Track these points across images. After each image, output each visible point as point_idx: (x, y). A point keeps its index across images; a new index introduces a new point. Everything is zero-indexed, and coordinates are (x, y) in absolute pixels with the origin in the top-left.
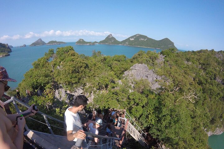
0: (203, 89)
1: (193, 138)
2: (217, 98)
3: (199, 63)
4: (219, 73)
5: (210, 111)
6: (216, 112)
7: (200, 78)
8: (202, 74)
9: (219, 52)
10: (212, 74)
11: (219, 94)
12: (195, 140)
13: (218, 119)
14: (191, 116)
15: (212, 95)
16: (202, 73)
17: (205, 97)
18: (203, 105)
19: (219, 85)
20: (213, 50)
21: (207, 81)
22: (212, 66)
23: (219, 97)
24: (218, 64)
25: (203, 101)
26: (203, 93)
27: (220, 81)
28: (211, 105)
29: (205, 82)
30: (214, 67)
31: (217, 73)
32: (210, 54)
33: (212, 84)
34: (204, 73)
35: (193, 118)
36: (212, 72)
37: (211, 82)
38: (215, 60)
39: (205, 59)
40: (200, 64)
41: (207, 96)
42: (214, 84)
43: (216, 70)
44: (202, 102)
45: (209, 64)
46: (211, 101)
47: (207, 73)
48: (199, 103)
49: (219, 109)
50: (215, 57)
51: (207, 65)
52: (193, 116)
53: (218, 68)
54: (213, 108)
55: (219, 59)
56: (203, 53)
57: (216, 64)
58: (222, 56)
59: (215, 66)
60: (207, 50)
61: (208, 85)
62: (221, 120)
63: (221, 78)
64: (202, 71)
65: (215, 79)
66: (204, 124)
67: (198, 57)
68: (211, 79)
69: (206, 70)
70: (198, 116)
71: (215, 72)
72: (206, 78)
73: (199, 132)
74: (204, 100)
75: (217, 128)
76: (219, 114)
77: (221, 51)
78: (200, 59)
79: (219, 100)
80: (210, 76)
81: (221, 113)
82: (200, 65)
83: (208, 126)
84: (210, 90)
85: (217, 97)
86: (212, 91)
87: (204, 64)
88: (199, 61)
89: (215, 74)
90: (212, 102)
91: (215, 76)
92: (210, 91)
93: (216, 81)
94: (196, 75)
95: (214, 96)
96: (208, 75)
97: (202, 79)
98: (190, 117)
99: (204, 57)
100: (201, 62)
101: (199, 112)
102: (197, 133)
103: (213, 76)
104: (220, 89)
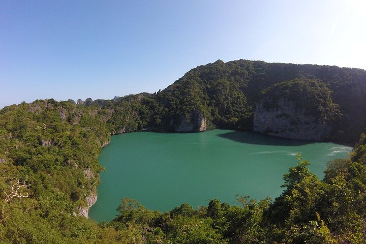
0: (33, 168)
1: (72, 236)
2: (58, 167)
3: (7, 130)
4: (43, 132)
5: (61, 189)
6: (69, 184)
7: (17, 153)
8: (18, 146)
9: (33, 103)
10: (33, 139)
11: (57, 160)
12: (76, 236)
13: (79, 189)
14: (41, 215)
15: (49, 167)
16: (18, 144)
17: (41, 177)
18: (46, 188)
19: (51, 150)
20: (24, 102)
21: (30, 154)
22: (30, 128)
23: (60, 163)
24: (38, 121)
25: (43, 183)
26: (35, 172)
27: (49, 142)
28: (56, 180)
29: (29, 156)
30: (34, 128)
31: (40, 134)
32: (21, 110)
33: (40, 153)
34: (21, 144)
35: (46, 215)
36: (32, 137)
37: (36, 150)
38: (31, 116)
39: (15, 120)
40: (9, 131)
41: (43, 173)
42: (42, 151)
43: (37, 131)
44: (42, 185)
45: (23, 127)
46: (52, 175)
47: (26, 141)
48: (40, 189)
49: (70, 178)
50: (29, 113)
51: (21, 128)
52: (44, 213)
53: (38, 127)
54: (62, 181)
55: (37, 114)
56: (9, 112)
57: (33, 122)
58: (39, 108)
59: (33, 125)
60: (14, 105)
61: (35, 158)
62: (83, 187)
63: (49, 138)
64: (17, 141)
65: (41, 144)
66: (66, 210)
67: (3, 120)
68: (35, 147)
69: (22, 137)
70: (50, 208)
71: (36, 134)
72: (27, 148)
73: (70, 224)
74: (43, 180)
75: (87, 198)
76: (75, 183)
77: (37, 101)
78: (6, 123)
79: (63, 167)
80: (32, 143)
81: (76, 180)
82: (11, 134)
83: (72, 207)
84: (42, 161)
85: (57, 165)
86: (46, 162)
87: (15, 130)
88: (5, 127)
89: (37, 137)
90: (55, 175)
91: (39, 139)
92: (43, 164)
93: (43, 146)
94: (10, 151)
95: (53, 167)
96: (28, 144)
97: (22, 154)
98: (41, 218)
99: (12, 118)
100: (10, 127)
101: (46, 201)
102: (69, 227)
103: (36, 141)
104: (55, 154)
